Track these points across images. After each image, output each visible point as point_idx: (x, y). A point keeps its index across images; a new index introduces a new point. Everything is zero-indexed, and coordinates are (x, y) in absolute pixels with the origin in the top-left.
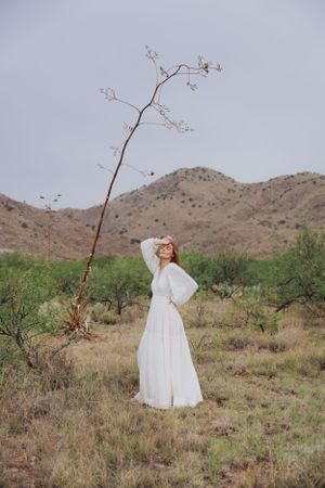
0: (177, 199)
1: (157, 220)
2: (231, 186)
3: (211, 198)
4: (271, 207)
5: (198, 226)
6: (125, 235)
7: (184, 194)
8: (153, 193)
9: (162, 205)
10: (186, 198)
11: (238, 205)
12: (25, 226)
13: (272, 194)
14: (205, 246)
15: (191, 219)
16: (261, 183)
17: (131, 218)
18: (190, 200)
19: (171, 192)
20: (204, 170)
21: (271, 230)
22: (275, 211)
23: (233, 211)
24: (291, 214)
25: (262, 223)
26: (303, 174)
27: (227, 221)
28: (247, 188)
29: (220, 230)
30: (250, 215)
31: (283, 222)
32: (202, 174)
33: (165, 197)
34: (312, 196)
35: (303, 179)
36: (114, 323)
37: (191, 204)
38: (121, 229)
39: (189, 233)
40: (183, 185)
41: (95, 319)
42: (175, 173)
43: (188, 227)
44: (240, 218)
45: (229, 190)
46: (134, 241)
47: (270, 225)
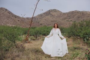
0: (50, 16)
1: (46, 20)
2: (61, 13)
3: (57, 15)
4: (69, 18)
5: (54, 21)
8: (45, 14)
9: (47, 17)
10: (52, 15)
12: (19, 21)
13: (69, 15)
15: (53, 20)
16: (67, 13)
17: (40, 19)
19: (49, 14)
20: (55, 10)
21: (69, 22)
22: (70, 18)
23: (61, 18)
24: (73, 19)
25: (67, 21)
26: (76, 11)
27: (60, 20)
28: (64, 14)
29: (58, 22)
30: (65, 19)
31: (71, 21)
32: (55, 11)
33: (47, 15)
34: (77, 15)
35: (76, 12)
36: (35, 40)
37: (52, 17)
38: (38, 22)
39: (52, 23)
40: (51, 13)
41: (31, 39)
42: (49, 10)
43: (52, 21)
44: (62, 20)
45: (60, 14)
46: (41, 24)
47: (69, 21)
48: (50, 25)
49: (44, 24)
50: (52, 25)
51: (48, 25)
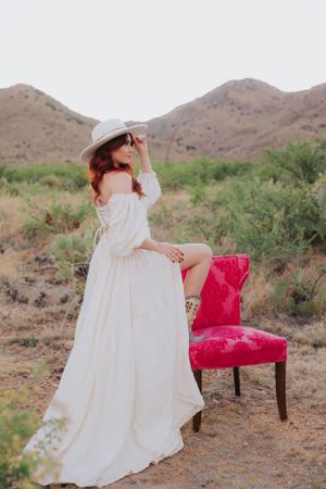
0: (227, 108)
1: (209, 128)
2: (276, 95)
3: (257, 106)
4: (312, 112)
5: (245, 133)
6: (181, 142)
7: (232, 104)
9: (213, 114)
10: (235, 107)
11: (282, 112)
13: (313, 100)
14: (252, 150)
15: (239, 126)
16: (304, 91)
17: (186, 127)
18: (239, 108)
19: (222, 102)
20: (251, 81)
21: (313, 133)
22: (316, 116)
23: (278, 117)
25: (304, 128)
27: (272, 127)
28: (291, 96)
29: (266, 135)
30: (293, 120)
31: (323, 126)
32: (249, 84)
33: (215, 106)
37: (238, 112)
38: (177, 137)
39: (238, 139)
40: (232, 94)
42: (225, 85)
43: (237, 133)
44: (283, 123)
45: (274, 98)
46: (188, 148)
47: (311, 128)
48: (229, 149)
49: (201, 145)
50: (237, 149)
51: (220, 149)
